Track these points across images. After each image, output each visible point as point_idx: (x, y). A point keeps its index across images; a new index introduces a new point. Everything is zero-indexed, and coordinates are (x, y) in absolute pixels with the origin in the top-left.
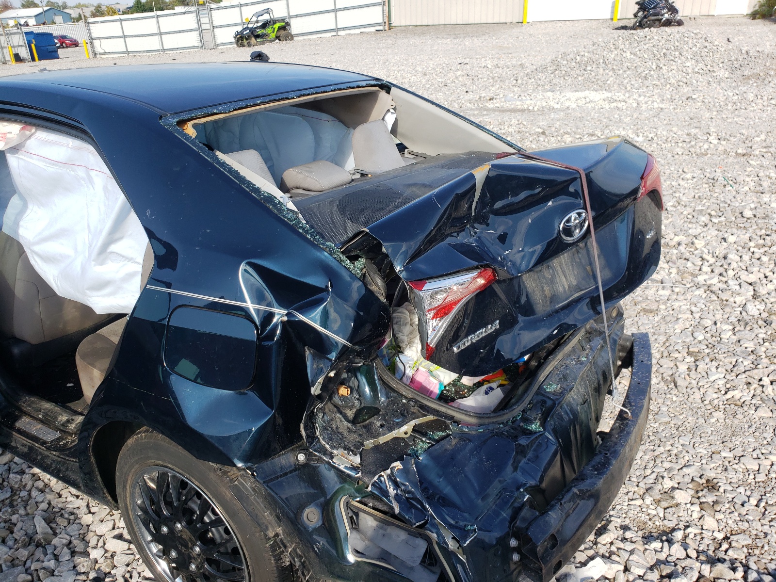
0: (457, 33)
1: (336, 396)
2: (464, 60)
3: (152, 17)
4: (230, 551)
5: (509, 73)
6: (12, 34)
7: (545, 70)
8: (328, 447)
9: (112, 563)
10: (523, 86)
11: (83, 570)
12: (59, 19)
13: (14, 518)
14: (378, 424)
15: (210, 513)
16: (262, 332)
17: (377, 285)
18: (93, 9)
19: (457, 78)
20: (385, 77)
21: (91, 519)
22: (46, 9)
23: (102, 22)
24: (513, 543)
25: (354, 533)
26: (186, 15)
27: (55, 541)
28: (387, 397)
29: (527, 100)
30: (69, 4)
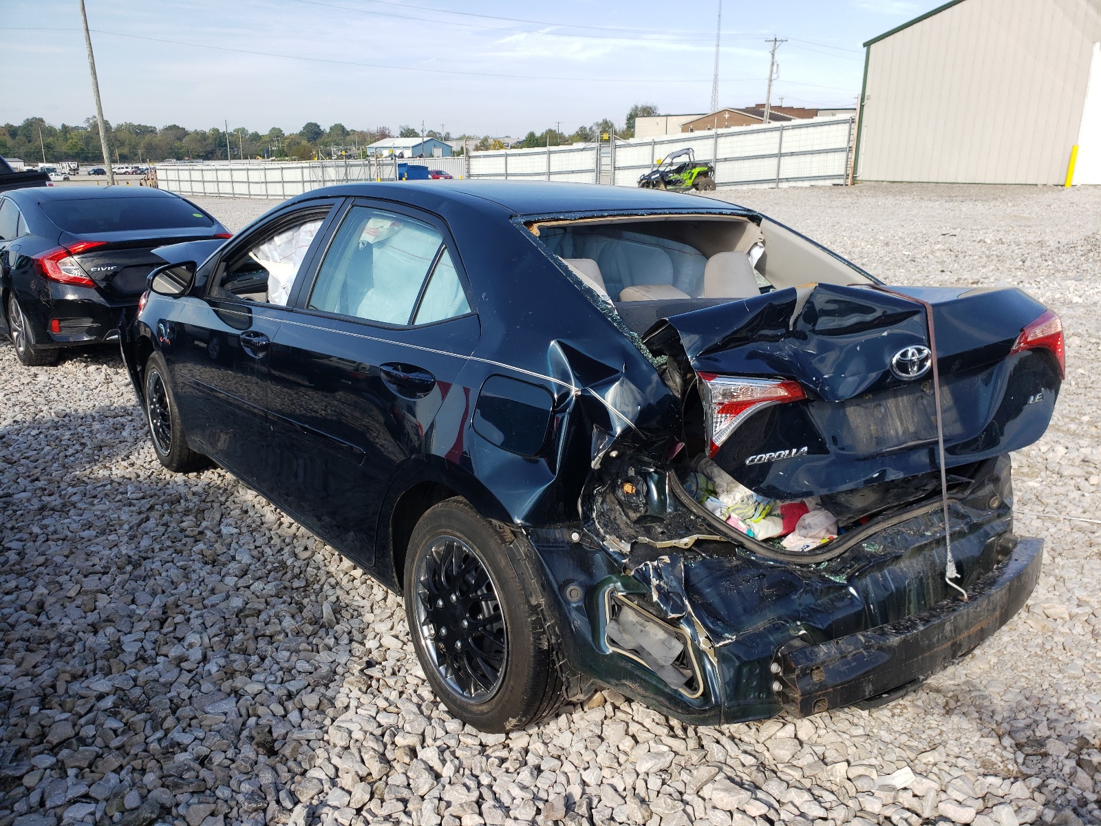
0: (953, 195)
1: (620, 491)
2: (952, 230)
3: (544, 153)
4: (495, 631)
5: (1016, 252)
6: (383, 165)
7: (1073, 249)
8: (601, 531)
9: (385, 655)
10: (1032, 270)
11: (358, 654)
12: (438, 152)
13: (305, 601)
14: (660, 530)
15: (484, 588)
16: (558, 406)
17: (675, 382)
18: (478, 142)
19: (932, 252)
20: (829, 243)
21: (373, 619)
22: (426, 139)
23: (485, 156)
24: (775, 668)
25: (613, 622)
26: (584, 152)
27: (337, 627)
28: (676, 510)
29: (1032, 288)
30: (453, 136)
